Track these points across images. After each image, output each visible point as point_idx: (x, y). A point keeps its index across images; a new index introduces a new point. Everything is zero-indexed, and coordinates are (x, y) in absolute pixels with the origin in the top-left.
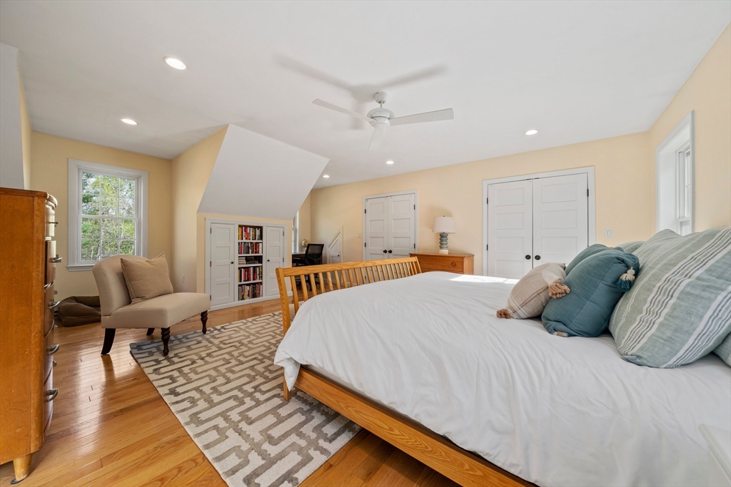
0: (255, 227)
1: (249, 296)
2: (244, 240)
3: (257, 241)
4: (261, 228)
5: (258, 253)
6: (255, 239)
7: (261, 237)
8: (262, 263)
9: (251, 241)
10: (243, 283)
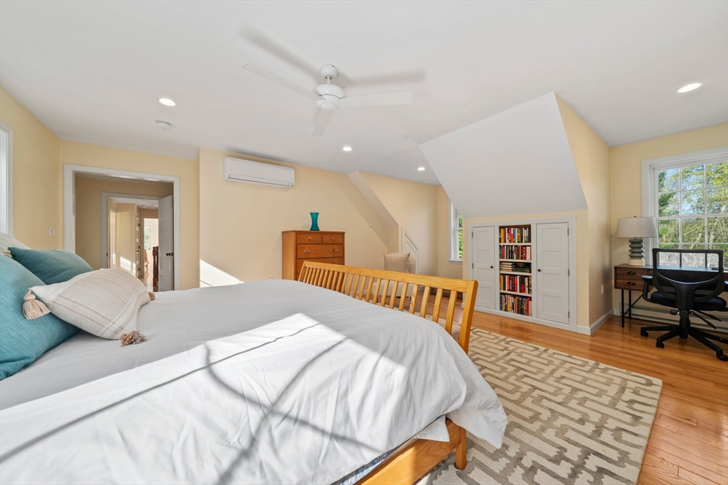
0: (520, 227)
1: (513, 308)
2: (508, 243)
3: (524, 244)
4: (528, 227)
5: (525, 259)
6: (522, 241)
7: (529, 240)
8: (530, 272)
9: (516, 244)
10: (506, 292)
